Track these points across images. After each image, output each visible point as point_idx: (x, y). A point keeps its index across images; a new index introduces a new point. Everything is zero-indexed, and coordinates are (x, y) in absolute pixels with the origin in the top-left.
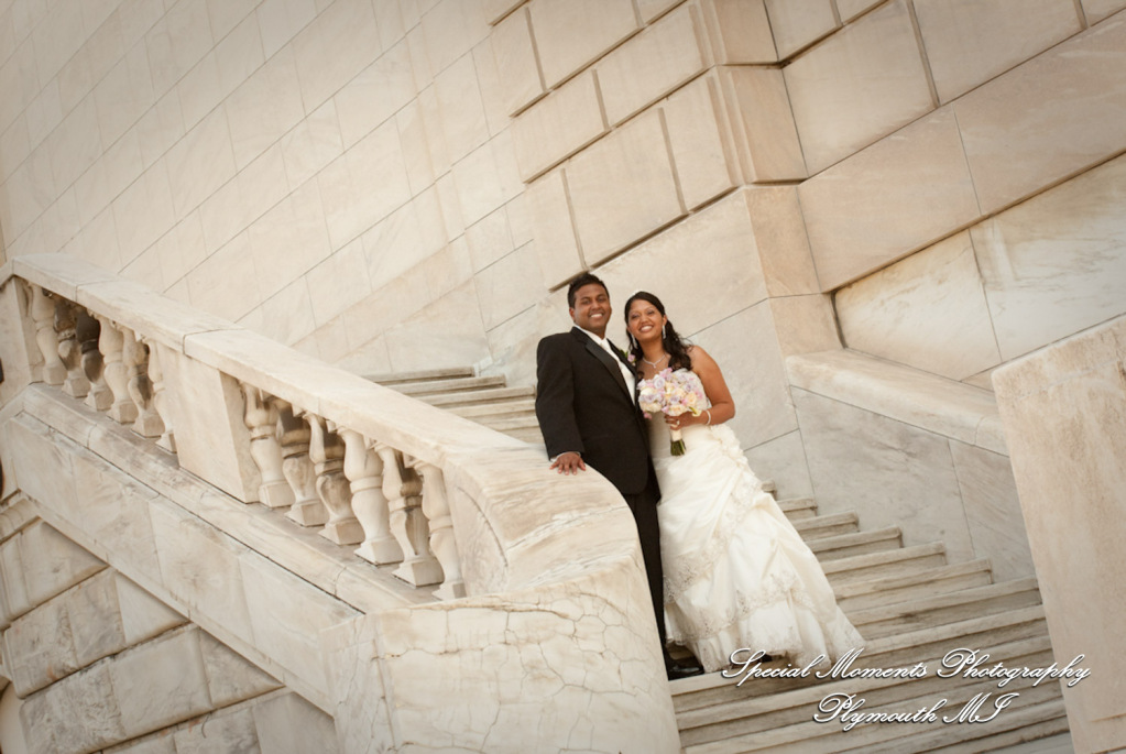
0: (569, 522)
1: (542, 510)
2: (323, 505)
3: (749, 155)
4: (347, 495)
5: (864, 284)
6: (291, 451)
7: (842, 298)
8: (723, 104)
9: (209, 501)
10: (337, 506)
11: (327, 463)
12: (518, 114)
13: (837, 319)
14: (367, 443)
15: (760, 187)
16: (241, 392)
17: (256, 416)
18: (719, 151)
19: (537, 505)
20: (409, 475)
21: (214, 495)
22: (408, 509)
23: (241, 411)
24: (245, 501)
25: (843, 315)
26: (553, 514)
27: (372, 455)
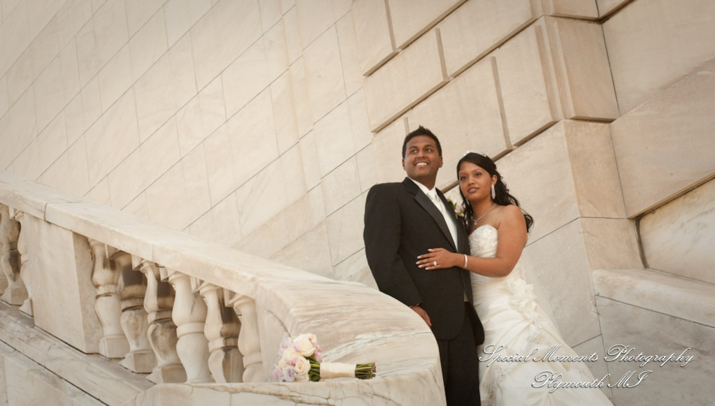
0: (371, 341)
1: (346, 330)
2: (154, 355)
3: (569, 94)
4: (174, 339)
5: (666, 209)
6: (128, 304)
7: (646, 223)
8: (548, 48)
9: (55, 353)
10: (165, 352)
11: (158, 312)
12: (370, 74)
13: (640, 242)
14: (193, 286)
15: (577, 122)
16: (91, 253)
17: (102, 275)
18: (543, 91)
19: (342, 326)
20: (229, 315)
21: (60, 348)
22: (227, 349)
23: (89, 270)
24: (85, 351)
25: (645, 238)
26: (357, 334)
27: (198, 297)
